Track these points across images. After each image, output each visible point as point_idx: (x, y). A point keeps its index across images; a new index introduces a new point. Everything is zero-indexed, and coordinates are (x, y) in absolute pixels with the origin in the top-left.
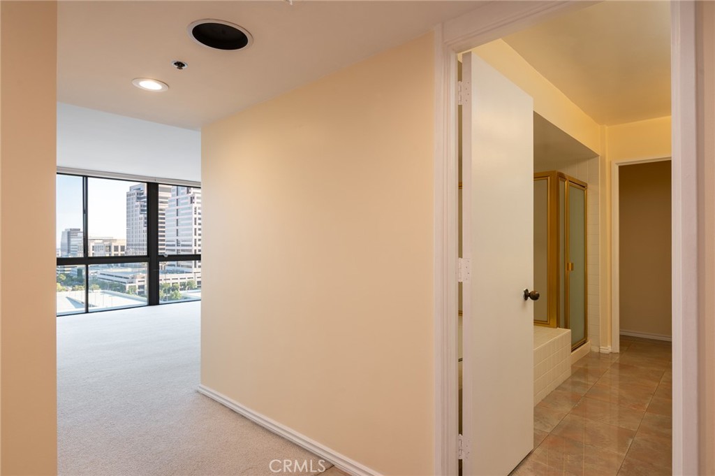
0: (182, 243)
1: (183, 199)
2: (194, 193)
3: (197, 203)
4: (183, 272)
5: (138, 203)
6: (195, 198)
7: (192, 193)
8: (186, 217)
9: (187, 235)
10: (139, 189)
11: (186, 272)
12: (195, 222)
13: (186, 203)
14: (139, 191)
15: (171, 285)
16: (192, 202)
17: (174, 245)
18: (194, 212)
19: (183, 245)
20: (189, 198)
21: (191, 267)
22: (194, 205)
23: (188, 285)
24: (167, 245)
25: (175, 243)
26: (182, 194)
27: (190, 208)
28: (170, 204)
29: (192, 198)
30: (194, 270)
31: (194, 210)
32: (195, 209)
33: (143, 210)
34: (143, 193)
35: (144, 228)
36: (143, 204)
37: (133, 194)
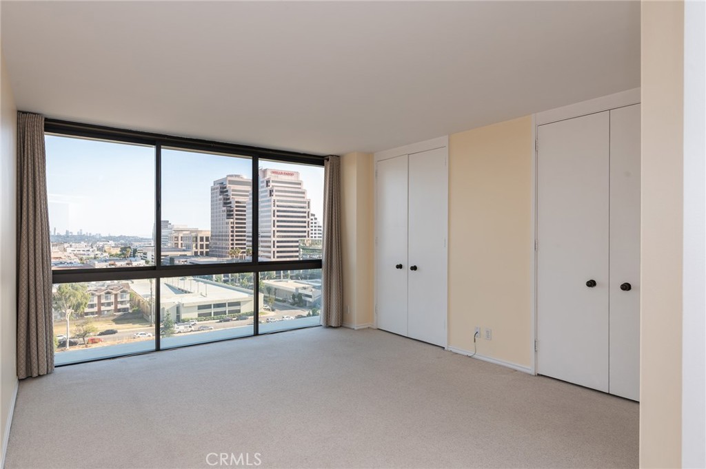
0: (261, 234)
1: (263, 192)
2: (273, 186)
3: (276, 196)
5: (221, 197)
6: (274, 191)
7: (271, 187)
8: (266, 209)
9: (266, 227)
10: (222, 183)
12: (274, 214)
13: (266, 196)
14: (221, 186)
16: (271, 195)
18: (272, 205)
19: (263, 236)
20: (269, 191)
21: (270, 258)
22: (273, 198)
23: (267, 275)
24: (248, 237)
26: (262, 187)
27: (269, 201)
29: (271, 191)
31: (273, 203)
33: (225, 203)
34: (225, 188)
35: (227, 220)
36: (225, 197)
37: (217, 188)
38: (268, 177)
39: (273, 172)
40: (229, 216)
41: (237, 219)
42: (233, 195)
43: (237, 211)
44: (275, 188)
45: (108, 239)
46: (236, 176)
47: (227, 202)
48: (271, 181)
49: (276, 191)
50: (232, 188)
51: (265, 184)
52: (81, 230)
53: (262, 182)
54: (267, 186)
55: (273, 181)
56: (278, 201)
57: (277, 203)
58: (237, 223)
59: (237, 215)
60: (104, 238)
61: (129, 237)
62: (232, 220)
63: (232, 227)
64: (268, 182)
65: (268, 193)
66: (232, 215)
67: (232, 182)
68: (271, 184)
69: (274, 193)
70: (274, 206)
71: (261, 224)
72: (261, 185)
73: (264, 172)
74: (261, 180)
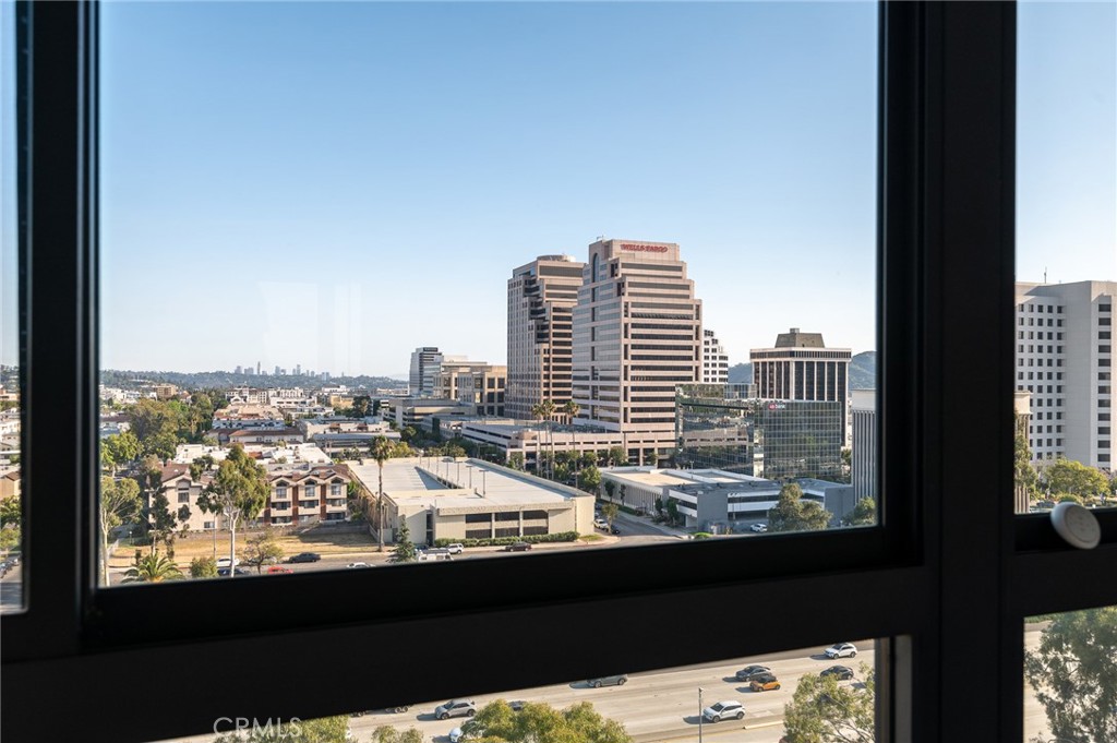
0: (601, 374)
1: (603, 288)
2: (624, 275)
3: (630, 294)
4: (602, 430)
5: (527, 300)
6: (627, 284)
7: (620, 276)
8: (611, 322)
9: (610, 358)
10: (529, 273)
11: (609, 431)
12: (626, 332)
13: (609, 296)
14: (528, 278)
15: (582, 454)
16: (620, 293)
17: (586, 378)
18: (623, 314)
19: (603, 378)
20: (615, 286)
21: (617, 421)
22: (625, 299)
23: (611, 456)
24: (576, 378)
25: (589, 374)
26: (603, 277)
27: (617, 305)
28: (580, 298)
29: (620, 286)
30: (624, 427)
31: (623, 309)
32: (626, 306)
33: (533, 313)
34: (534, 281)
35: (537, 346)
36: (534, 299)
37: (519, 283)
38: (614, 257)
39: (625, 247)
40: (541, 336)
41: (555, 343)
42: (549, 295)
43: (555, 327)
44: (628, 280)
45: (338, 382)
46: (555, 258)
47: (536, 311)
48: (620, 265)
49: (631, 285)
50: (546, 282)
51: (607, 272)
52: (298, 366)
53: (603, 267)
54: (613, 274)
55: (624, 266)
56: (634, 305)
57: (632, 310)
58: (555, 352)
59: (555, 335)
60: (334, 380)
61: (374, 379)
62: (546, 346)
63: (547, 360)
64: (614, 267)
65: (614, 290)
66: (547, 335)
67: (546, 271)
68: (621, 271)
69: (628, 290)
70: (626, 316)
71: (601, 353)
72: (602, 273)
73: (608, 246)
74: (601, 263)
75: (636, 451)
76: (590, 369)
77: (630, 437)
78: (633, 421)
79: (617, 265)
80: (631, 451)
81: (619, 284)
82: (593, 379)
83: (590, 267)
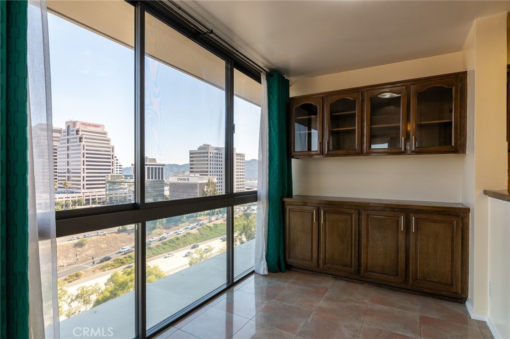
38: (78, 127)
39: (83, 124)
44: (84, 136)
48: (80, 131)
49: (85, 138)
51: (75, 132)
53: (73, 131)
54: (77, 134)
55: (82, 131)
56: (87, 146)
57: (86, 148)
64: (77, 131)
65: (78, 140)
68: (81, 133)
69: (84, 140)
70: (84, 150)
71: (72, 163)
72: (72, 133)
73: (74, 123)
74: (71, 129)
75: (89, 200)
76: (67, 169)
77: (86, 194)
78: (87, 188)
79: (79, 131)
80: (86, 200)
81: (80, 138)
82: (68, 173)
83: (66, 130)
